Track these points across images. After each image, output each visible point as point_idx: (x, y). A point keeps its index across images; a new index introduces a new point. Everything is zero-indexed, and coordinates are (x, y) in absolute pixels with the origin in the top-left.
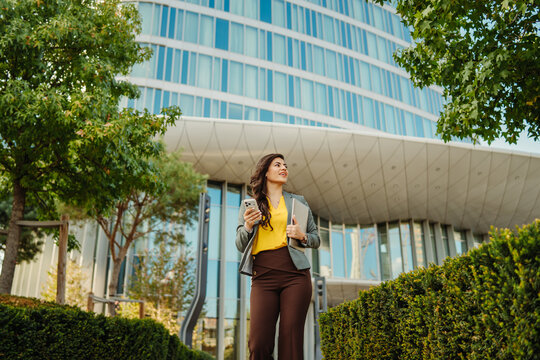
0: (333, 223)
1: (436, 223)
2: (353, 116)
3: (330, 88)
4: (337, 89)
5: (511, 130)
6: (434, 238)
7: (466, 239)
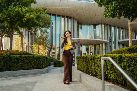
0: (83, 24)
1: (108, 24)
5: (120, 16)
6: (107, 28)
7: (115, 28)
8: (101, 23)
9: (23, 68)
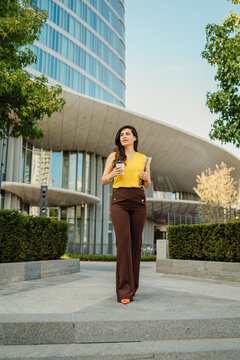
0: (36, 147)
1: (100, 155)
2: (54, 74)
3: (41, 50)
4: (45, 52)
6: (97, 165)
8: (83, 149)
9: (36, 253)
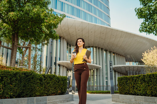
2: (79, 16)
3: (73, 7)
4: (75, 7)
